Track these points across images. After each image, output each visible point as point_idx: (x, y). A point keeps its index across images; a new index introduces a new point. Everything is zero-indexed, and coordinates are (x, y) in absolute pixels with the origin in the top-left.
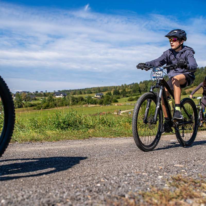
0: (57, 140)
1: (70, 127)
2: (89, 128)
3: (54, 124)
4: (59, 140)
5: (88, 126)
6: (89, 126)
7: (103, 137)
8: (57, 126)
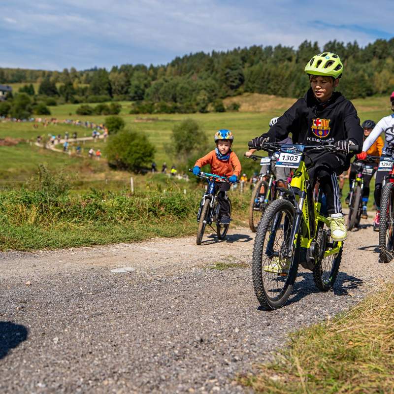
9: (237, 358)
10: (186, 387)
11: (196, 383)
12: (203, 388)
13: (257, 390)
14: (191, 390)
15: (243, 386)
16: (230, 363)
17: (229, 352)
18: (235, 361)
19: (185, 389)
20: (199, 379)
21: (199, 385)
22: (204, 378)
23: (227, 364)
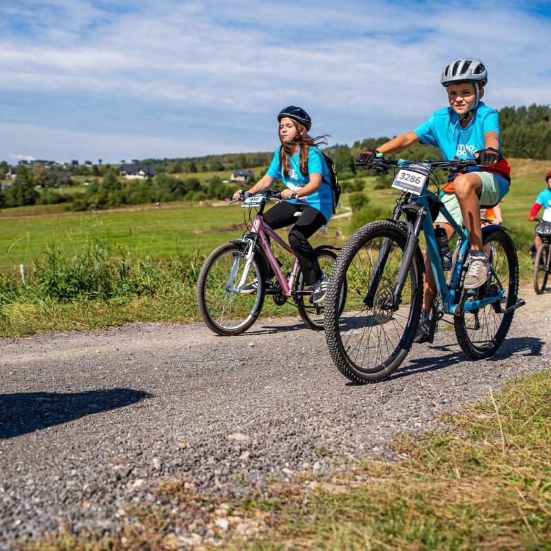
0: (26, 333)
1: (83, 291)
2: (139, 293)
3: (42, 282)
4: (34, 333)
5: (137, 286)
6: (140, 288)
7: (165, 319)
8: (47, 288)
9: (445, 400)
10: (387, 424)
11: (399, 421)
12: (404, 424)
13: (459, 425)
14: (392, 426)
15: (445, 423)
16: (437, 405)
17: (439, 396)
18: (444, 403)
19: (386, 425)
20: (402, 417)
21: (401, 422)
22: (407, 417)
23: (434, 406)
